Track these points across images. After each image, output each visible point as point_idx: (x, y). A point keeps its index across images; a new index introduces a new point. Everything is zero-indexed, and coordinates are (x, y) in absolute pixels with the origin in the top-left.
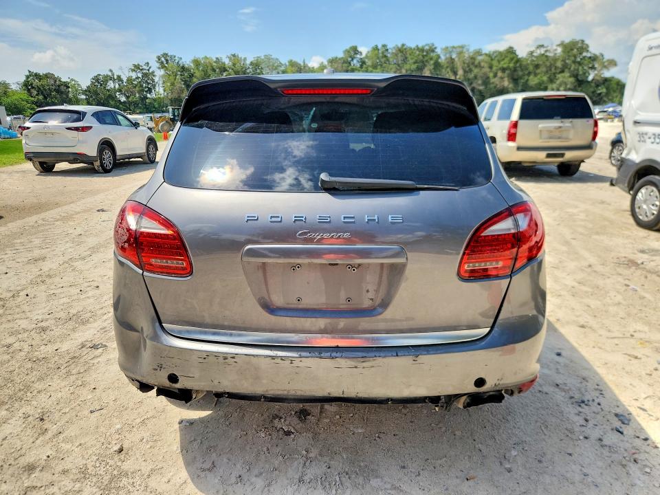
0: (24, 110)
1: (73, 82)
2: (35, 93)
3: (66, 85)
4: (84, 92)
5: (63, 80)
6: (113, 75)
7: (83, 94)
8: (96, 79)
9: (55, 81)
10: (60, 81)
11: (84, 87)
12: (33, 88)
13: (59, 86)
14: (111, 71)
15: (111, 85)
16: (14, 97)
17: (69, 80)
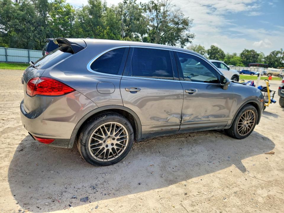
0: (237, 64)
1: (262, 54)
2: (244, 57)
3: (258, 55)
4: (265, 58)
5: (257, 53)
6: (282, 51)
7: (264, 59)
8: (273, 53)
9: (254, 53)
10: (256, 53)
11: (266, 56)
12: (244, 55)
13: (255, 55)
14: (281, 49)
15: (279, 55)
16: (235, 59)
17: (260, 53)
